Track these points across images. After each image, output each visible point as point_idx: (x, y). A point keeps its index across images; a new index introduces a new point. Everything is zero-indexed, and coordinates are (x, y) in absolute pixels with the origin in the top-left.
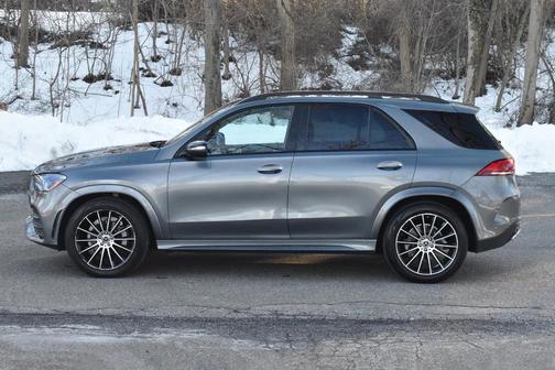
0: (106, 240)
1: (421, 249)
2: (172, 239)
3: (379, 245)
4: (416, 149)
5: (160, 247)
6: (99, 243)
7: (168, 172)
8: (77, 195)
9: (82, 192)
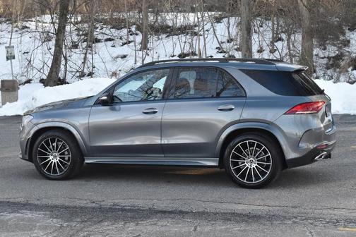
0: (55, 157)
1: (248, 165)
2: (92, 156)
3: (220, 162)
4: (246, 96)
6: (51, 159)
7: (90, 113)
8: (37, 129)
9: (40, 126)
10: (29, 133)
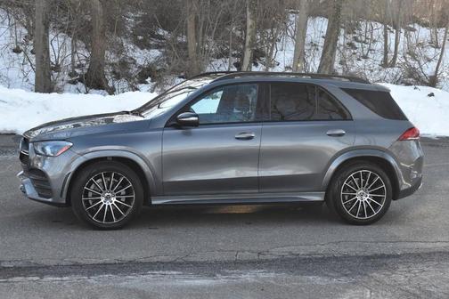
0: (108, 198)
1: (359, 198)
2: (163, 195)
3: (326, 196)
4: (352, 120)
5: (153, 202)
6: (102, 201)
7: (162, 139)
8: (85, 160)
9: (89, 156)
10: (68, 166)
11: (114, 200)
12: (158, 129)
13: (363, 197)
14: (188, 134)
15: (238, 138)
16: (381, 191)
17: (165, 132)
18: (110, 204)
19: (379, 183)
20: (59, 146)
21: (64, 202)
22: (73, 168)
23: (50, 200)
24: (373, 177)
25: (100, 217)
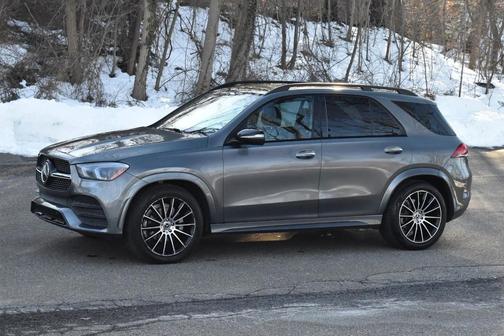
0: (167, 227)
2: (223, 222)
3: (383, 219)
4: (406, 136)
5: (213, 231)
6: (161, 230)
7: (222, 159)
8: (145, 184)
9: (149, 180)
10: (126, 192)
11: (173, 228)
12: (218, 148)
13: (419, 219)
14: (245, 154)
15: (298, 157)
16: (436, 213)
17: (225, 151)
18: (170, 234)
19: (434, 204)
20: (112, 169)
21: (121, 232)
22: (131, 194)
23: (105, 231)
24: (429, 197)
25: (159, 249)
